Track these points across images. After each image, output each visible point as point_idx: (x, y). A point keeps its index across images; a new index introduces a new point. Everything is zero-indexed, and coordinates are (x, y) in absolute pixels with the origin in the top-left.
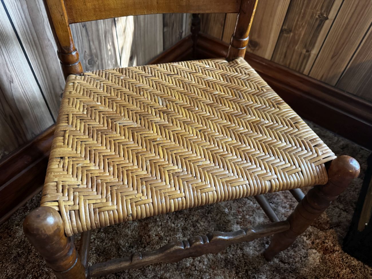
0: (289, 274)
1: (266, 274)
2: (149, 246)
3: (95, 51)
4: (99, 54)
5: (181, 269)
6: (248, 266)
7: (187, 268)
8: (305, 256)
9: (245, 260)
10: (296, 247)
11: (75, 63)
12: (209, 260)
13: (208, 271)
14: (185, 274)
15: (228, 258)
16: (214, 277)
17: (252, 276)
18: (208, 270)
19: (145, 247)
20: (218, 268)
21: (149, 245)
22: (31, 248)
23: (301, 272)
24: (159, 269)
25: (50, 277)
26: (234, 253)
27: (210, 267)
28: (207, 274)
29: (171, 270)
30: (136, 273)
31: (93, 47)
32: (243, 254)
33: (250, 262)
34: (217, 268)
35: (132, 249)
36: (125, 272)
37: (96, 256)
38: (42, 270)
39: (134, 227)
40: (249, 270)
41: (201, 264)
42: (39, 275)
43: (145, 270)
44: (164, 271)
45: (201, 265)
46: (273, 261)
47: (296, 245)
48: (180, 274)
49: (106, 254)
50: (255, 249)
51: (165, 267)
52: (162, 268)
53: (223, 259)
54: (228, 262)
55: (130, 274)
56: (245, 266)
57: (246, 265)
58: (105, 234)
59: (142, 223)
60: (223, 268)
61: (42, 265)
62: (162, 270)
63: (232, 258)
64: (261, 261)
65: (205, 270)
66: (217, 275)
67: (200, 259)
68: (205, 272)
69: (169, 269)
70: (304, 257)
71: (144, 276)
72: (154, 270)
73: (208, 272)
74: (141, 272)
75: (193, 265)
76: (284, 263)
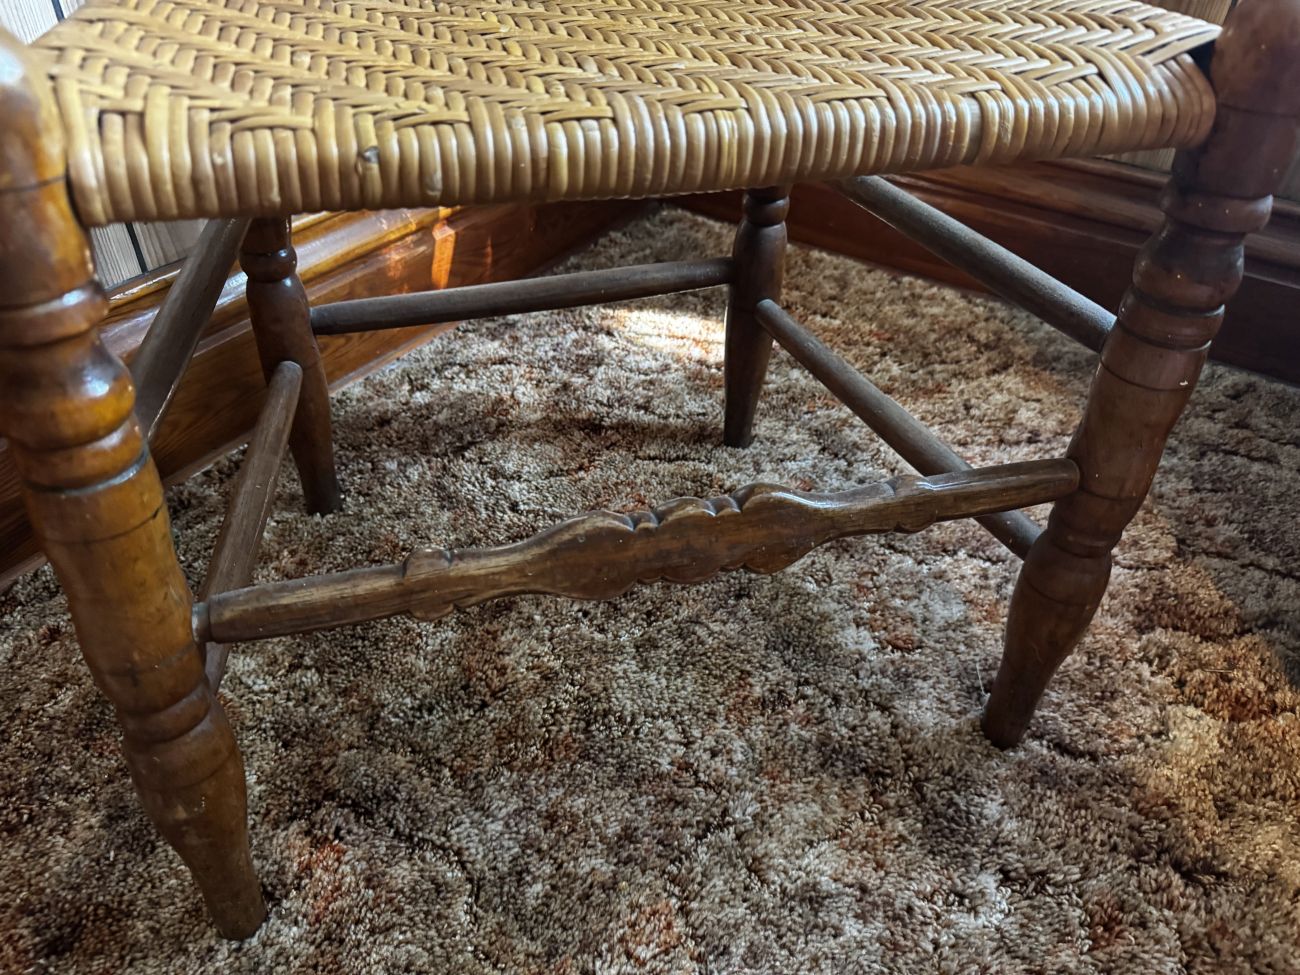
2: (501, 702)
5: (637, 781)
6: (919, 766)
7: (660, 776)
8: (1155, 728)
9: (906, 746)
10: (1113, 698)
12: (752, 747)
13: (747, 782)
14: (652, 798)
15: (830, 737)
16: (780, 809)
18: (751, 780)
19: (484, 705)
20: (792, 773)
21: (501, 698)
22: (8, 727)
24: (541, 781)
25: (70, 824)
26: (857, 722)
27: (760, 771)
28: (748, 796)
29: (592, 786)
30: (443, 801)
32: (895, 726)
33: (929, 752)
34: (787, 773)
35: (430, 713)
36: (395, 800)
37: (277, 749)
38: (43, 802)
39: (442, 645)
40: (927, 779)
41: (718, 759)
42: (25, 817)
43: (483, 788)
44: (562, 791)
45: (719, 763)
46: (1025, 750)
48: (631, 797)
49: (318, 739)
50: (944, 706)
51: (569, 775)
52: (554, 779)
53: (810, 741)
55: (416, 806)
56: (907, 768)
57: (911, 762)
58: (320, 671)
59: (474, 629)
60: (812, 773)
61: (44, 783)
62: (555, 785)
64: (975, 748)
65: (739, 781)
66: (792, 798)
67: (714, 744)
68: (737, 788)
69: (584, 783)
71: (476, 810)
72: (519, 787)
73: (752, 790)
74: (463, 797)
75: (686, 767)
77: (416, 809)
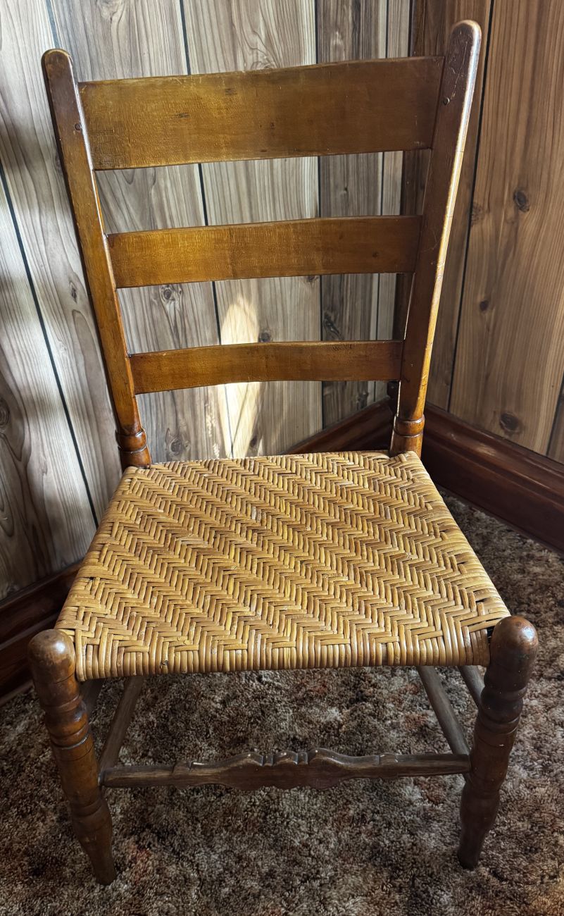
0: (505, 903)
1: (454, 891)
2: (229, 795)
3: (185, 428)
4: (192, 433)
5: (282, 848)
6: (418, 868)
7: (293, 848)
8: (552, 874)
9: (415, 857)
10: (536, 851)
11: (139, 449)
12: (340, 841)
13: (332, 860)
14: (286, 858)
15: (379, 845)
16: (343, 876)
17: (423, 889)
18: (334, 859)
19: (221, 795)
20: (354, 860)
21: (230, 792)
22: (25, 764)
23: (534, 904)
24: (239, 839)
25: (45, 818)
26: (394, 839)
27: (339, 855)
28: (330, 867)
29: (261, 847)
30: (195, 839)
31: (182, 422)
32: (414, 844)
33: (425, 863)
34: (351, 860)
35: (197, 794)
36: (175, 834)
37: (131, 797)
38: (36, 805)
39: (209, 757)
40: (419, 876)
41: (322, 845)
42: (29, 811)
43: (213, 837)
44: (247, 846)
45: (321, 847)
46: (477, 871)
47: (536, 849)
48: (277, 856)
49: (148, 796)
50: (443, 839)
51: (252, 839)
52: (244, 839)
53: (369, 844)
54: (378, 852)
55: (183, 839)
56: (412, 868)
57: (414, 866)
58: (155, 761)
59: (225, 751)
60: (364, 862)
61: (37, 795)
62: (244, 843)
63: (389, 847)
64: (449, 864)
65: (327, 858)
66: (350, 872)
67: (322, 836)
68: (326, 862)
69: (258, 844)
70: (552, 877)
71: (208, 847)
72: (229, 840)
73: (333, 864)
74: (204, 839)
75: (306, 846)
76: (501, 879)
77: (183, 841)
